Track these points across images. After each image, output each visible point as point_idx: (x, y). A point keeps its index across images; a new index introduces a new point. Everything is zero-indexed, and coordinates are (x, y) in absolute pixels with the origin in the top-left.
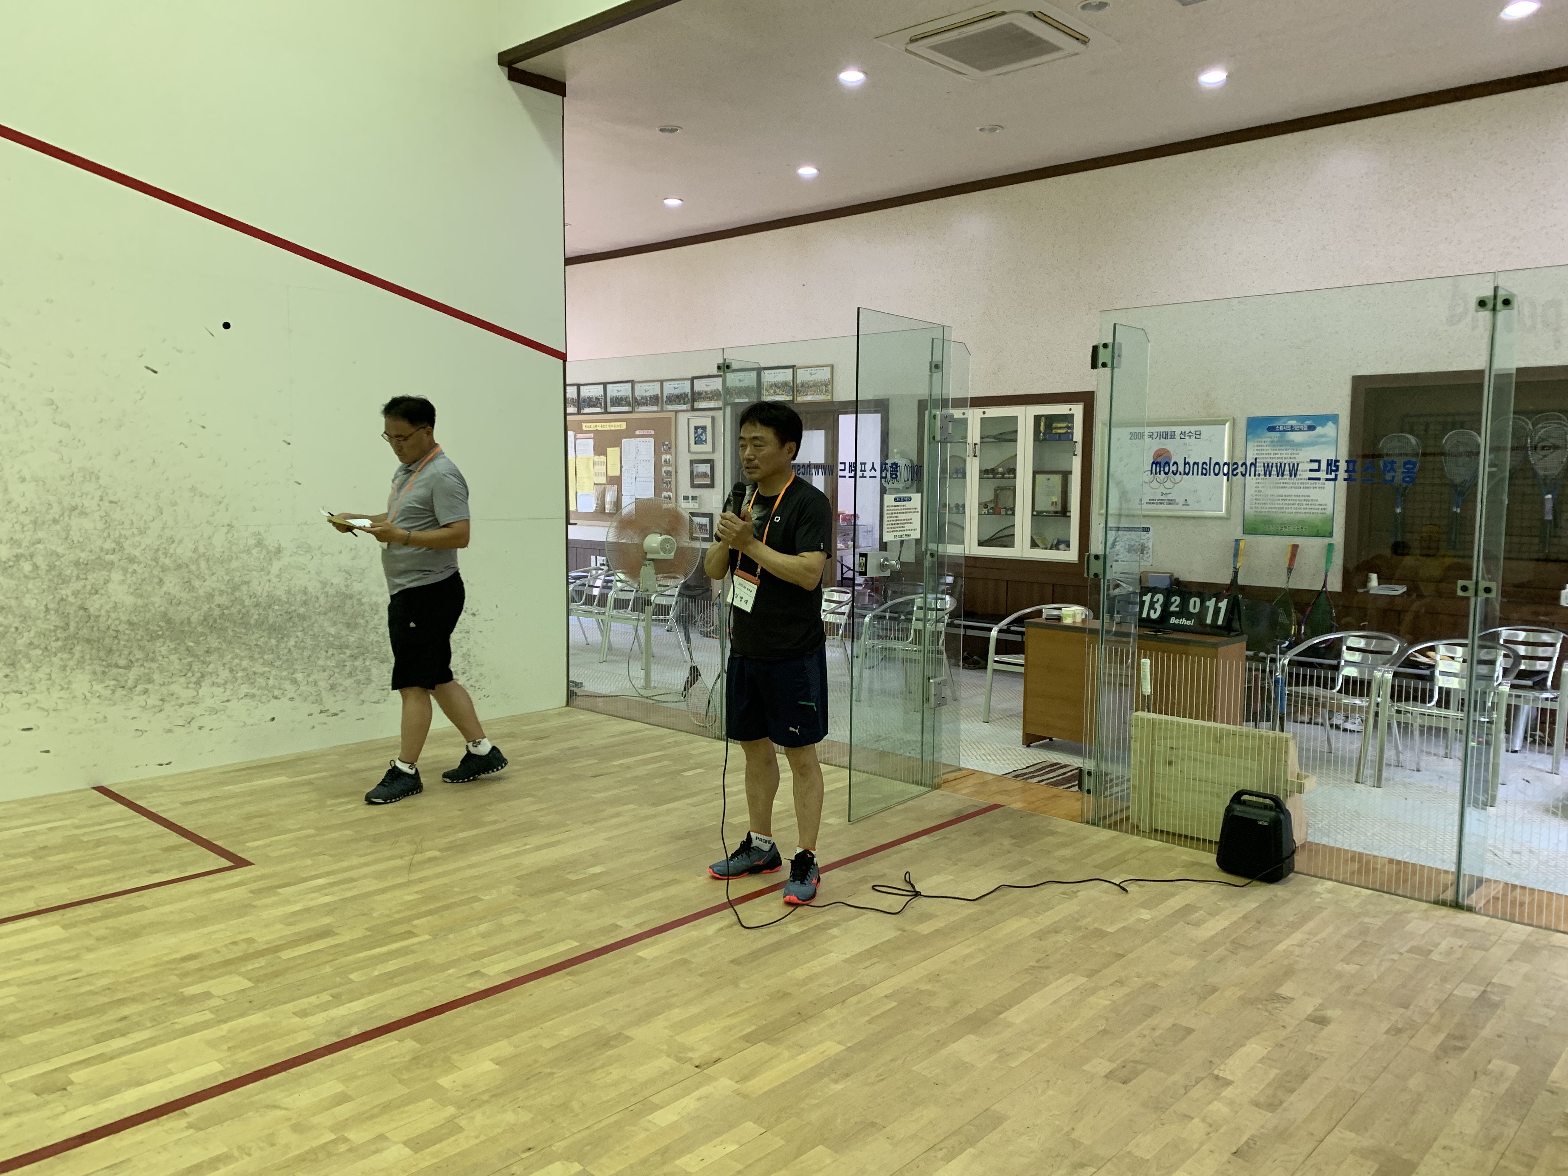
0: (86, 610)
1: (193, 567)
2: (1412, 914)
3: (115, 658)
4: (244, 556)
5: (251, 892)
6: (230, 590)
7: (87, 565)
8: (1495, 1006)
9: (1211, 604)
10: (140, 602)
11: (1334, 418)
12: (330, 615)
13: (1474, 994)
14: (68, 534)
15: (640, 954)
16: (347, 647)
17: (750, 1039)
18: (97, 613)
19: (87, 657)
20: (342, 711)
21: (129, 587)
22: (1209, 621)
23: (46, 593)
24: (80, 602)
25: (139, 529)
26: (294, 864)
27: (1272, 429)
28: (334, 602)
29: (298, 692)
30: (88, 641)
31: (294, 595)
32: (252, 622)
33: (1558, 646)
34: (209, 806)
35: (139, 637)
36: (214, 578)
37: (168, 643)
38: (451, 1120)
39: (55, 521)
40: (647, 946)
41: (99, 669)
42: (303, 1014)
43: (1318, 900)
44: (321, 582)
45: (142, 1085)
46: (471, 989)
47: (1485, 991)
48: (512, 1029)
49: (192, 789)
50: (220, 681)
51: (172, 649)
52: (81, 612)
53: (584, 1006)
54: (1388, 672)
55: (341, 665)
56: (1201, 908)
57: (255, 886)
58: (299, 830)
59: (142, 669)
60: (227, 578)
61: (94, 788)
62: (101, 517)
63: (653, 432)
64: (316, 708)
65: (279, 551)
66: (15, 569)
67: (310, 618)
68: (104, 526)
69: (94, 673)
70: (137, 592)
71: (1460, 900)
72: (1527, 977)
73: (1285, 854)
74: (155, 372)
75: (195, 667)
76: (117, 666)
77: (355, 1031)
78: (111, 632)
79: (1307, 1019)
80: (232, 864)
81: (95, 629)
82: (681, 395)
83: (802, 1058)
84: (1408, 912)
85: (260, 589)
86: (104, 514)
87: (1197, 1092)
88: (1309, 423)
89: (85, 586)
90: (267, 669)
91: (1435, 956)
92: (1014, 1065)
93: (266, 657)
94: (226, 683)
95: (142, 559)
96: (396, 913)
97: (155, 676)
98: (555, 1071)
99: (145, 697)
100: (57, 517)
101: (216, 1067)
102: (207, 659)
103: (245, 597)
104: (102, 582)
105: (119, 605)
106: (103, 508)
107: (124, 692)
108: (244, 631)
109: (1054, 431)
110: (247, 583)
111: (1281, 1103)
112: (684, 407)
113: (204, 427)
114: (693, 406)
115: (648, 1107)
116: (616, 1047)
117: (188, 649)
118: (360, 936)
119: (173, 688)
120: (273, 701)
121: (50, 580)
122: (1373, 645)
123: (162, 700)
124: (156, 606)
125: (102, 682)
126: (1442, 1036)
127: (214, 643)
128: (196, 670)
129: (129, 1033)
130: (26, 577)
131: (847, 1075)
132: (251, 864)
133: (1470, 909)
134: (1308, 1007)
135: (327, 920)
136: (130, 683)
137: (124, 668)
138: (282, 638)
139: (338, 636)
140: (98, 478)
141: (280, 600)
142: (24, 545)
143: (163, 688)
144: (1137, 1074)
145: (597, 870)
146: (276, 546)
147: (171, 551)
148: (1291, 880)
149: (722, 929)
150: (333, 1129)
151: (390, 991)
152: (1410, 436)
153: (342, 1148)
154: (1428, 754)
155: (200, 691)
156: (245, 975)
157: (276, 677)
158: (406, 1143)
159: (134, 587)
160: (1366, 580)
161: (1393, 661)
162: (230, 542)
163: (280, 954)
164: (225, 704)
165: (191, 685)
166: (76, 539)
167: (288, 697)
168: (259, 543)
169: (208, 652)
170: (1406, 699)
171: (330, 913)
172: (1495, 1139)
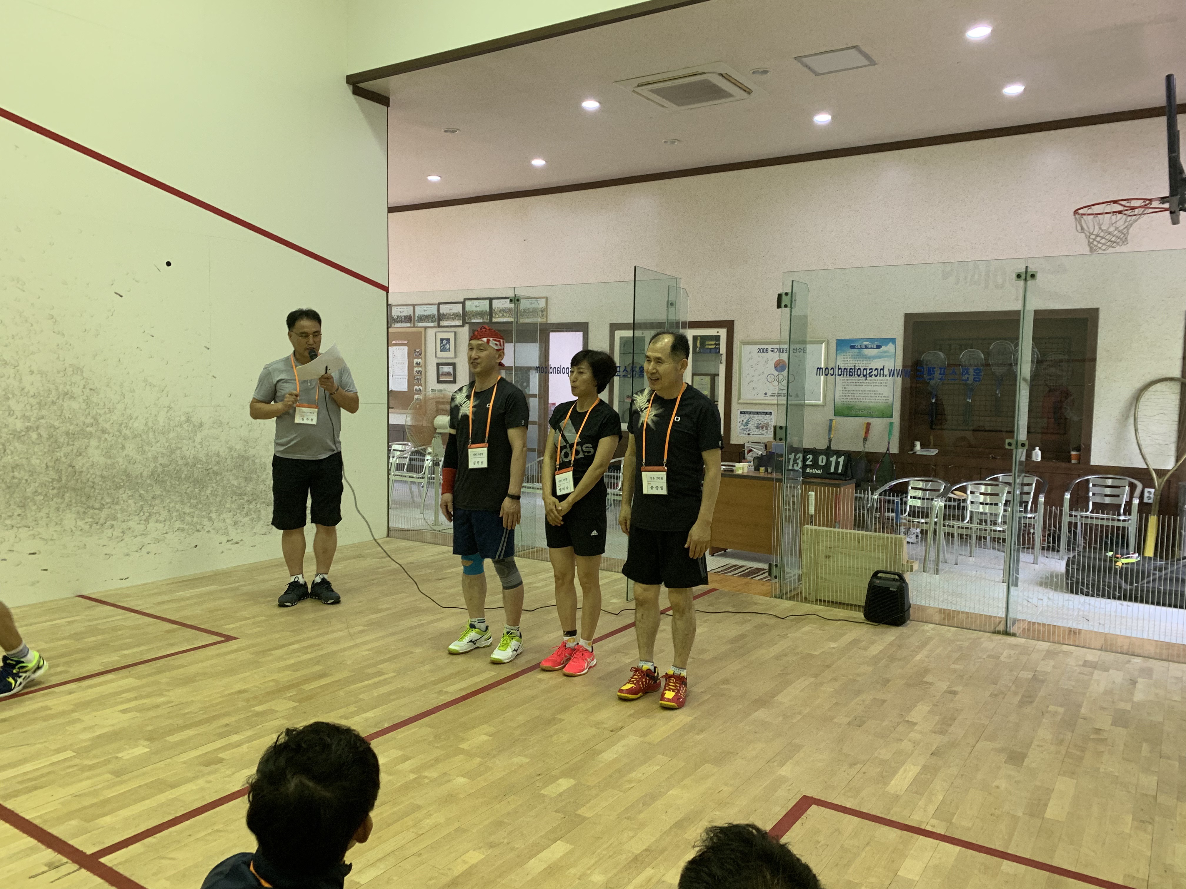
0: (73, 467)
1: (144, 437)
2: (983, 639)
3: (92, 502)
4: (179, 429)
6: (168, 454)
7: (74, 434)
8: (1043, 681)
9: (833, 459)
10: (109, 462)
11: (893, 341)
12: (234, 471)
13: (1030, 676)
14: (62, 412)
16: (245, 494)
18: (81, 470)
19: (74, 501)
20: (241, 540)
21: (102, 450)
22: (832, 470)
23: (46, 455)
24: (69, 462)
25: (109, 409)
26: (267, 638)
27: (853, 347)
28: (237, 462)
29: (213, 527)
30: (74, 490)
31: (211, 457)
32: (183, 476)
33: (1034, 485)
35: (108, 487)
36: (158, 445)
37: (127, 491)
38: (482, 764)
39: (54, 403)
41: (81, 510)
43: (928, 634)
44: (228, 448)
46: (445, 700)
47: (1034, 675)
48: (486, 719)
49: (154, 594)
50: (160, 518)
51: (130, 496)
52: (70, 469)
53: (523, 705)
54: (940, 502)
55: (241, 507)
56: (864, 641)
58: (254, 617)
59: (110, 510)
60: (167, 445)
61: (78, 596)
62: (84, 400)
63: (406, 342)
64: (224, 539)
65: (201, 425)
66: (26, 438)
67: (221, 474)
68: (86, 407)
69: (78, 513)
70: (108, 454)
71: (1008, 630)
72: (1054, 667)
73: (906, 608)
74: (122, 296)
75: (145, 509)
76: (93, 508)
77: (387, 725)
78: (90, 483)
79: (944, 692)
80: (223, 639)
81: (79, 481)
82: (429, 315)
84: (980, 638)
85: (188, 453)
86: (85, 398)
87: (901, 728)
88: (876, 343)
89: (72, 450)
90: (192, 510)
91: (1002, 659)
92: (795, 721)
93: (192, 501)
94: (165, 520)
95: (111, 431)
96: (363, 661)
97: (119, 515)
98: (527, 738)
99: (112, 530)
100: (54, 400)
102: (153, 503)
103: (178, 458)
104: (84, 448)
105: (95, 464)
106: (85, 393)
107: (98, 527)
108: (177, 483)
109: (707, 347)
110: (181, 448)
111: (947, 731)
112: (432, 325)
113: (153, 336)
114: (439, 324)
115: (594, 754)
116: (556, 724)
117: (140, 496)
118: (348, 675)
119: (131, 524)
120: (196, 533)
121: (49, 446)
122: (929, 486)
123: (123, 533)
124: (120, 464)
125: (83, 519)
126: (1019, 697)
127: (158, 490)
128: (146, 511)
130: (33, 442)
131: (702, 731)
132: (237, 638)
133: (1014, 635)
134: (943, 686)
135: (317, 668)
136: (102, 521)
137: (98, 509)
138: (203, 488)
139: (239, 487)
140: (82, 372)
141: (201, 461)
142: (32, 419)
143: (123, 524)
144: (864, 722)
146: (199, 422)
147: (130, 425)
148: (908, 624)
150: (412, 771)
151: (393, 703)
152: (940, 353)
153: (427, 781)
154: (961, 555)
155: (149, 526)
156: (289, 699)
157: (198, 516)
158: (463, 776)
159: (105, 451)
160: (914, 446)
161: (943, 495)
162: (169, 419)
163: (302, 687)
164: (165, 535)
165: (142, 522)
166: (67, 416)
167: (206, 530)
168: (188, 420)
169: (154, 498)
170: (949, 519)
171: (318, 663)
172: (1062, 741)
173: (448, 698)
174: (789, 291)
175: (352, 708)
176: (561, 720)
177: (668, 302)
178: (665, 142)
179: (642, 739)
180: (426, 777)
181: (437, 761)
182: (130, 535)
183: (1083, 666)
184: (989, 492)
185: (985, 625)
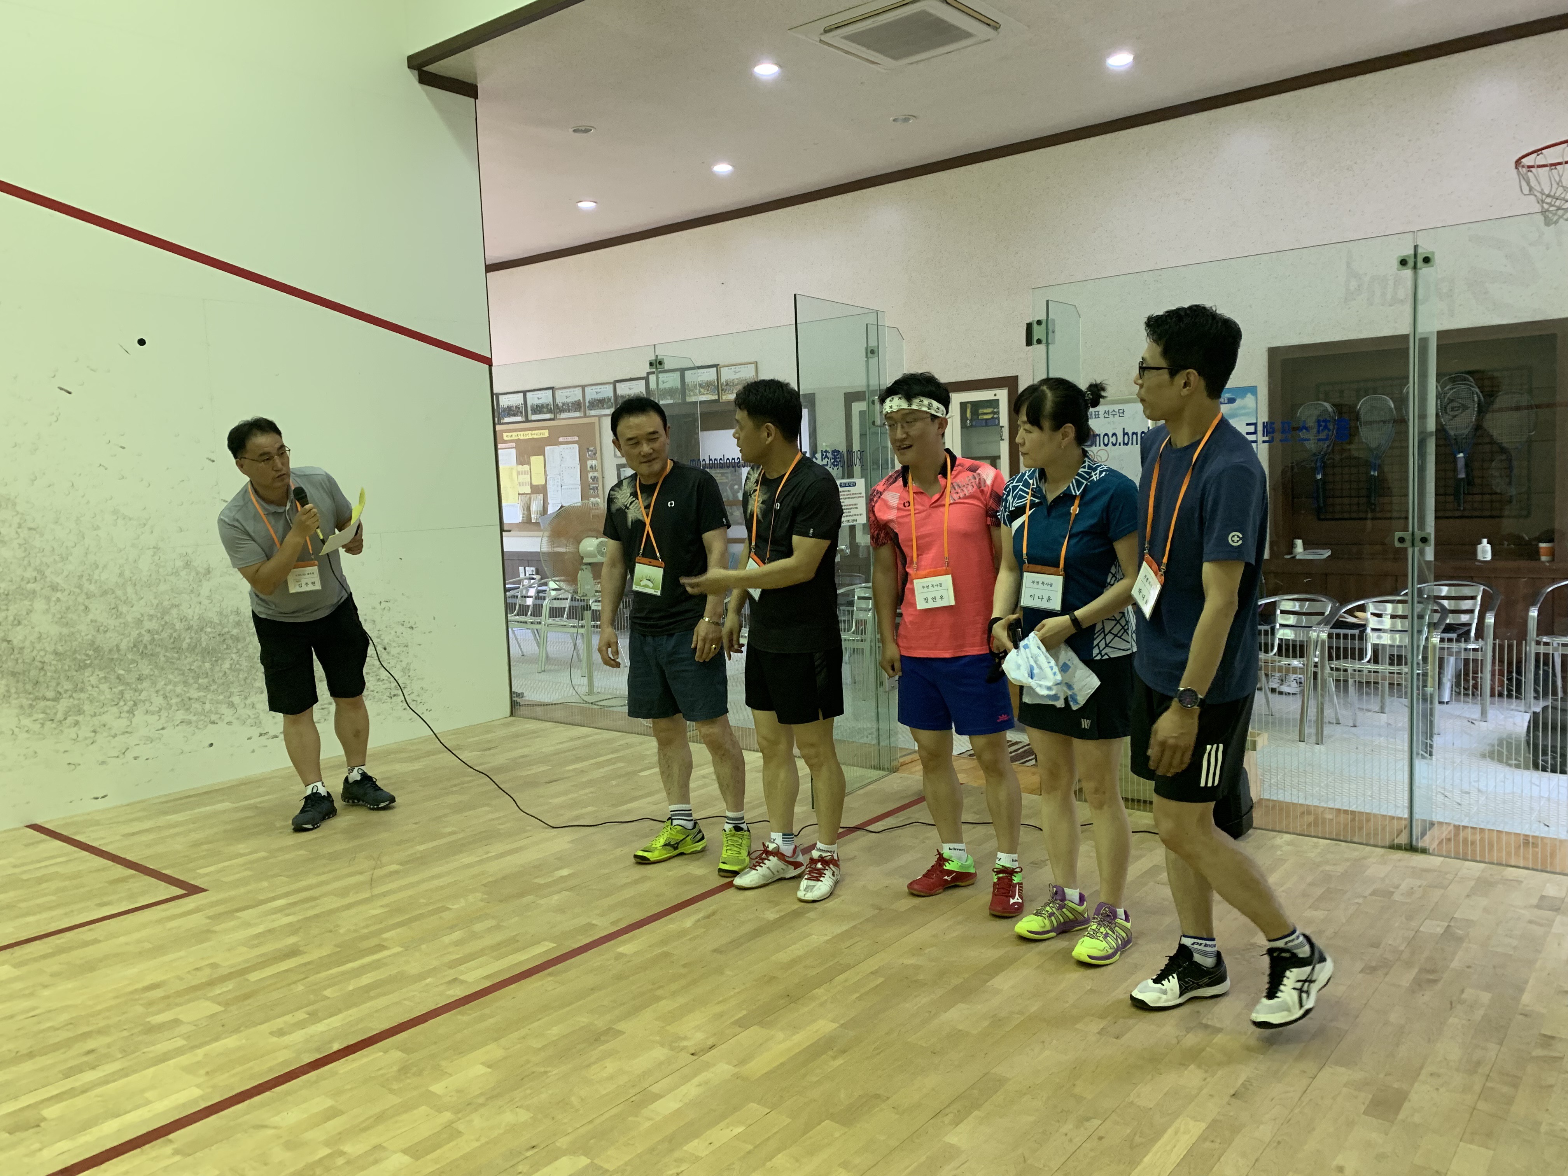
0: (9, 642)
1: (119, 593)
2: (1370, 860)
3: (41, 691)
4: (173, 578)
5: (209, 918)
6: (159, 615)
7: (7, 595)
8: (1460, 940)
10: (65, 631)
11: (1253, 390)
13: (1440, 930)
15: (621, 950)
17: (742, 1024)
18: (21, 645)
19: (13, 690)
21: (54, 615)
25: (61, 555)
26: (249, 888)
29: (236, 715)
30: (14, 674)
31: (226, 616)
32: (185, 645)
33: (1479, 598)
34: (152, 836)
35: (67, 668)
36: (142, 602)
37: (97, 672)
38: (449, 1125)
40: (625, 942)
41: (26, 703)
42: (281, 1033)
43: (1279, 853)
45: (119, 1116)
46: (453, 996)
47: (1449, 926)
48: (498, 1034)
49: (132, 820)
50: (152, 708)
51: (102, 678)
53: (570, 1004)
54: (1323, 631)
57: (211, 912)
58: (250, 853)
59: (71, 700)
60: (155, 602)
61: (28, 826)
62: (20, 545)
63: (576, 438)
64: (255, 732)
65: (208, 571)
67: (244, 639)
68: (23, 555)
69: (22, 707)
70: (62, 621)
71: (1414, 843)
72: (1486, 910)
73: (1244, 809)
74: (70, 393)
75: (127, 696)
76: (45, 698)
77: (336, 1047)
80: (184, 892)
81: (20, 661)
82: (604, 399)
83: (797, 1038)
84: (1367, 857)
85: (190, 612)
86: (21, 541)
87: (1190, 1040)
90: (202, 694)
91: (1397, 897)
93: (200, 681)
94: (160, 709)
95: (65, 587)
96: (364, 927)
97: (87, 707)
98: (549, 1069)
99: (76, 728)
101: (196, 1092)
102: (139, 686)
103: (175, 621)
104: (24, 612)
105: (44, 636)
106: (22, 535)
107: (54, 725)
109: (980, 417)
110: (177, 606)
113: (124, 448)
115: (647, 1098)
116: (607, 1042)
117: (118, 678)
118: (329, 952)
119: (104, 718)
120: (210, 726)
122: (1307, 607)
123: (95, 732)
124: (83, 634)
125: (30, 715)
126: (1415, 971)
127: (145, 668)
128: (128, 698)
129: (98, 1066)
131: (844, 1052)
132: (205, 890)
133: (1424, 851)
135: (292, 940)
136: (60, 716)
137: (53, 700)
138: (217, 661)
140: (14, 504)
141: (212, 622)
143: (94, 719)
145: (565, 872)
146: (205, 566)
147: (96, 577)
148: (1250, 836)
149: (699, 920)
150: (327, 1143)
151: (368, 1004)
152: (1326, 404)
153: (340, 1161)
154: (1361, 709)
155: (134, 720)
156: (213, 1000)
157: (212, 702)
158: (405, 1151)
159: (58, 615)
160: (1292, 546)
161: (1326, 622)
162: (157, 565)
163: (247, 976)
164: (161, 732)
165: (124, 715)
167: (226, 721)
168: (187, 565)
169: (139, 679)
170: (1338, 658)
171: (295, 932)
172: (1478, 1063)
173: (458, 992)
174: (1043, 317)
175: (301, 1015)
176: (620, 1033)
177: (866, 349)
178: (894, 120)
179: (737, 1070)
180: (342, 1153)
181: (380, 1118)
182: (105, 734)
183: (1538, 907)
184: (1400, 613)
185: (1376, 835)
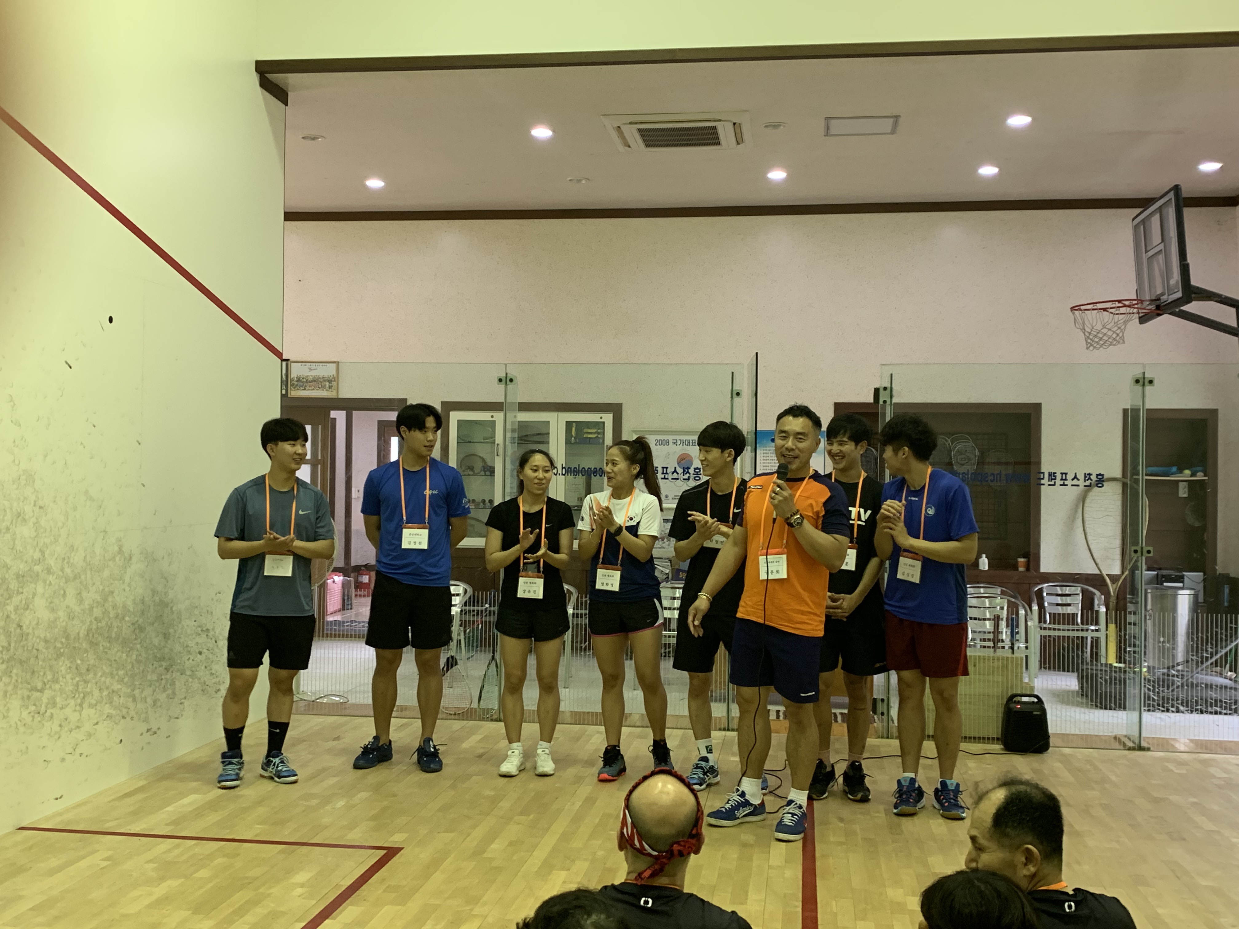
0: (21, 627)
3: (35, 681)
12: (156, 625)
14: (14, 543)
16: (164, 659)
18: (27, 631)
20: (158, 729)
21: (47, 600)
24: (18, 619)
28: (158, 611)
29: (136, 710)
35: (50, 657)
36: (94, 588)
37: (66, 662)
39: (7, 529)
41: (26, 694)
44: (152, 590)
50: (93, 701)
51: (68, 668)
52: (18, 630)
55: (160, 679)
59: (50, 691)
60: (101, 588)
62: (34, 524)
64: (145, 727)
65: (130, 557)
68: (35, 535)
69: (23, 698)
71: (1143, 745)
73: (1048, 734)
74: (71, 367)
76: (36, 689)
78: (35, 651)
89: (21, 601)
90: (119, 686)
94: (97, 703)
100: (9, 524)
105: (40, 622)
106: (35, 514)
108: (108, 645)
109: (585, 436)
113: (94, 426)
117: (77, 668)
123: (61, 725)
124: (61, 620)
125: (27, 707)
127: (92, 658)
128: (81, 690)
133: (1147, 750)
137: (41, 691)
139: (159, 648)
143: (61, 712)
146: (129, 552)
147: (72, 560)
148: (1049, 751)
155: (82, 714)
157: (124, 695)
159: (49, 600)
162: (104, 549)
164: (96, 727)
165: (78, 708)
166: (18, 548)
167: (130, 716)
168: (120, 551)
169: (88, 670)
174: (888, 385)
182: (66, 729)
